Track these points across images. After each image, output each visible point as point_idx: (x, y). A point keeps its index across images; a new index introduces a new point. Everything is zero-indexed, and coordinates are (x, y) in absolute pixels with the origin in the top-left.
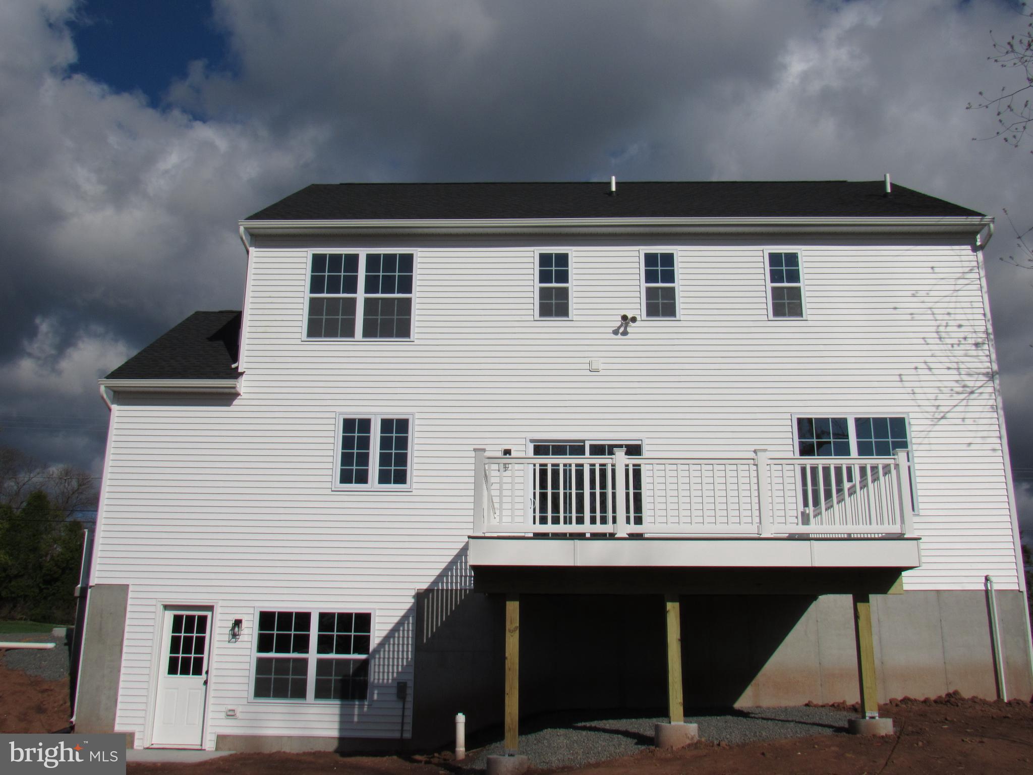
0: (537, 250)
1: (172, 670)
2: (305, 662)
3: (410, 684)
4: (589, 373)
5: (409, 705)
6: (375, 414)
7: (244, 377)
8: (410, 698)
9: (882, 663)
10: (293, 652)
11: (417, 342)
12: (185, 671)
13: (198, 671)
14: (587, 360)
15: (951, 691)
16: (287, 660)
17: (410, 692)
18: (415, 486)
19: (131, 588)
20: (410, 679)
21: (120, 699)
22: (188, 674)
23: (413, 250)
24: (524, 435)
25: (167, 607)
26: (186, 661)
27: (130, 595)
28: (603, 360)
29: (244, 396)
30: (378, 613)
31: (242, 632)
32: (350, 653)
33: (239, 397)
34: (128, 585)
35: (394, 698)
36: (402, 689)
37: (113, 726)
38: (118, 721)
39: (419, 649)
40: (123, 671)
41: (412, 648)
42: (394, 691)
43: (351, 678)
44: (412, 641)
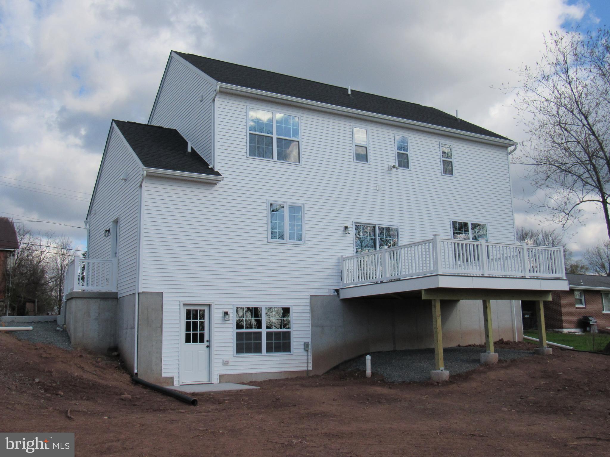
0: (353, 125)
1: (188, 341)
2: (260, 333)
3: (310, 343)
4: (376, 191)
5: (310, 354)
6: (286, 202)
8: (310, 351)
10: (254, 328)
11: (303, 166)
12: (195, 341)
13: (202, 341)
14: (376, 185)
15: (500, 339)
16: (251, 333)
17: (310, 347)
18: (307, 242)
19: (164, 294)
20: (309, 340)
22: (197, 342)
23: (298, 115)
24: (352, 220)
25: (182, 305)
26: (195, 335)
27: (164, 298)
28: (382, 186)
30: (294, 308)
31: (228, 319)
32: (281, 328)
33: (216, 186)
34: (162, 292)
35: (303, 350)
36: (306, 345)
37: (161, 374)
38: (163, 371)
39: (312, 325)
40: (164, 342)
41: (309, 325)
42: (303, 347)
43: (282, 341)
44: (309, 322)
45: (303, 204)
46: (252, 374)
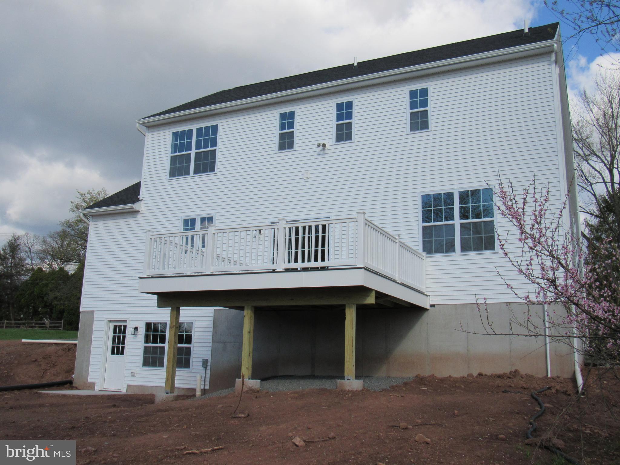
0: (278, 112)
1: (113, 353)
2: (163, 348)
3: (209, 360)
4: (303, 180)
5: (208, 371)
6: (198, 215)
7: (142, 202)
8: (209, 368)
9: (468, 351)
10: (159, 343)
11: (218, 174)
12: (118, 354)
13: (123, 353)
14: (302, 173)
15: (513, 370)
16: (157, 347)
17: (209, 364)
19: (95, 313)
20: (208, 357)
21: (90, 366)
23: (217, 122)
24: (269, 220)
25: (110, 321)
26: (118, 348)
27: (95, 316)
28: (310, 172)
29: (142, 212)
30: (196, 322)
31: (138, 333)
32: (183, 344)
33: (140, 213)
34: (94, 311)
35: (201, 367)
36: (205, 362)
37: (87, 379)
38: (89, 377)
39: (213, 341)
40: (92, 353)
41: (211, 341)
42: (201, 364)
43: (184, 357)
44: (211, 337)
45: (214, 214)
46: (153, 387)
